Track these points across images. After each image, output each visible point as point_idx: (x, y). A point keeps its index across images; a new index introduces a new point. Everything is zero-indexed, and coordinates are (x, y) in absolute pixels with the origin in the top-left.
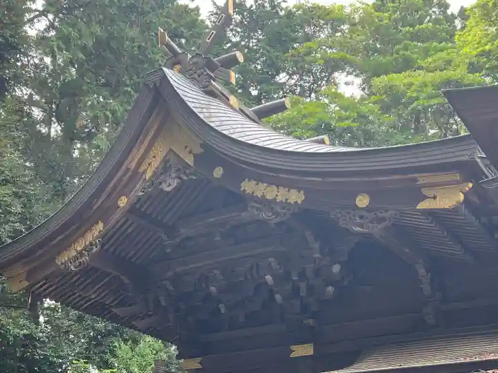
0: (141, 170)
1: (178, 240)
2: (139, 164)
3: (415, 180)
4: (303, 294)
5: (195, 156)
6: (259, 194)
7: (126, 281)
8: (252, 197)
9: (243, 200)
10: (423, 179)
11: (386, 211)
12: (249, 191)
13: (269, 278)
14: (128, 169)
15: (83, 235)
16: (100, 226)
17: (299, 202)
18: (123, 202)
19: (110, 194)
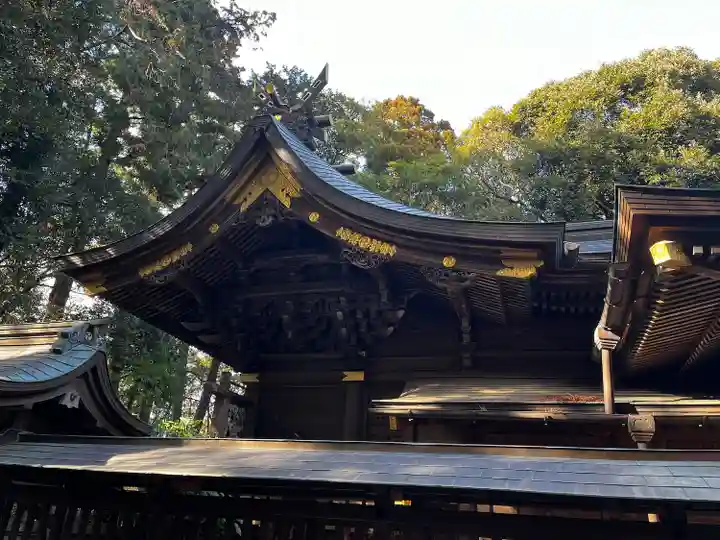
0: (236, 202)
1: (252, 269)
2: (235, 197)
3: (499, 252)
4: (363, 330)
5: (292, 199)
6: (354, 243)
7: (199, 300)
8: (345, 244)
9: (336, 245)
10: (506, 252)
11: (469, 273)
12: (343, 238)
13: (339, 314)
14: (223, 200)
15: (169, 253)
16: (189, 247)
17: (391, 254)
18: (215, 229)
19: (203, 219)
